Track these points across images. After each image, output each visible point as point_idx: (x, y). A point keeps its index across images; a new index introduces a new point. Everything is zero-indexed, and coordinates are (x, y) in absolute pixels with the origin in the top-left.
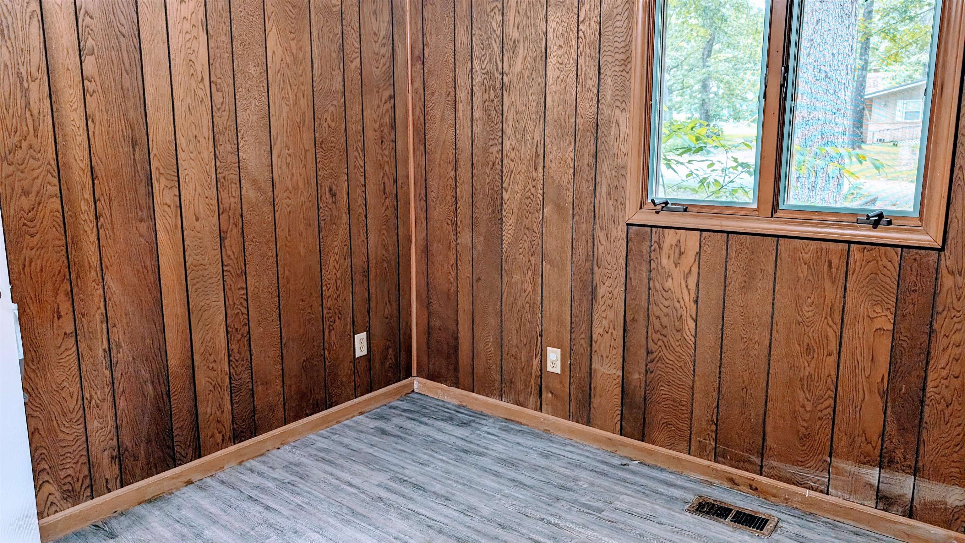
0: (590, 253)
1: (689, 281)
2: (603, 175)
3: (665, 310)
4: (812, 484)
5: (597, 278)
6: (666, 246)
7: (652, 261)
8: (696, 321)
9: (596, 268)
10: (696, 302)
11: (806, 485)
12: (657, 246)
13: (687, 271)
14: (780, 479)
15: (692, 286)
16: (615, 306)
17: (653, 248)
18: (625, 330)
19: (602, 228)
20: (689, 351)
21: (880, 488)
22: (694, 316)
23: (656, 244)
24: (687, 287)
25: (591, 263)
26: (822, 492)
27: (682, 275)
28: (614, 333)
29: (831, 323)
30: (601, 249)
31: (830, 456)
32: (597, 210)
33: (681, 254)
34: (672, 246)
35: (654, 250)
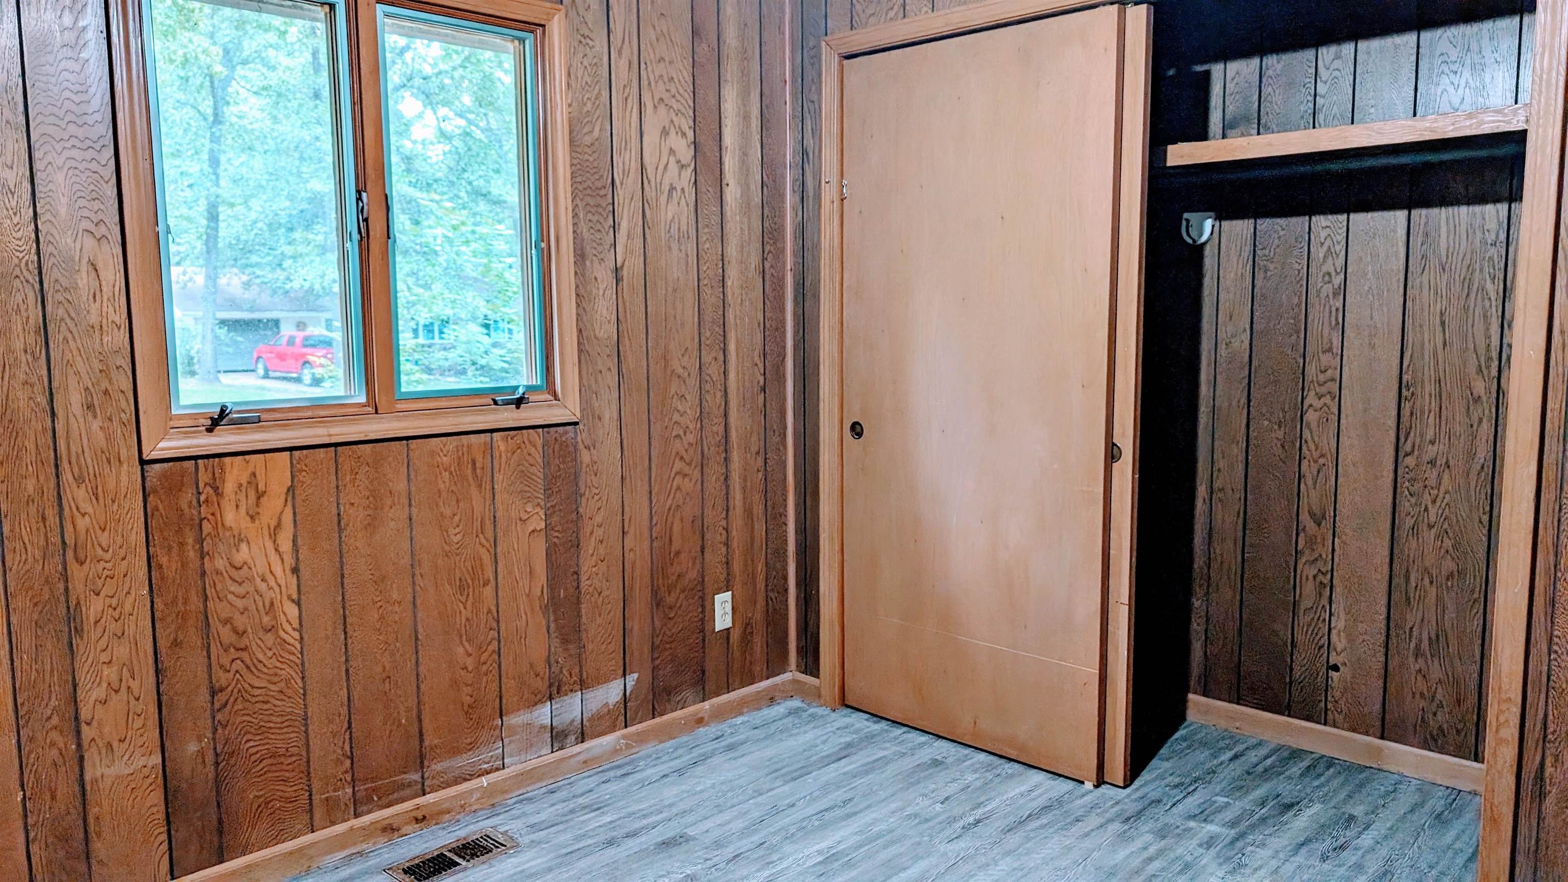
0: (56, 539)
1: (279, 541)
2: (70, 371)
3: (240, 603)
4: (485, 766)
5: (78, 587)
6: (229, 487)
7: (205, 522)
8: (298, 603)
9: (73, 566)
10: (295, 570)
11: (480, 772)
12: (211, 491)
13: (273, 524)
14: (448, 785)
15: (286, 545)
16: (130, 631)
17: (202, 498)
18: (157, 672)
19: (80, 480)
20: (291, 657)
21: (554, 725)
22: (295, 596)
23: (208, 489)
24: (276, 550)
25: (58, 559)
26: (497, 769)
27: (266, 532)
28: (135, 685)
29: (483, 541)
30: (83, 523)
31: (501, 717)
32: (62, 444)
33: (260, 496)
34: (240, 485)
35: (207, 501)
